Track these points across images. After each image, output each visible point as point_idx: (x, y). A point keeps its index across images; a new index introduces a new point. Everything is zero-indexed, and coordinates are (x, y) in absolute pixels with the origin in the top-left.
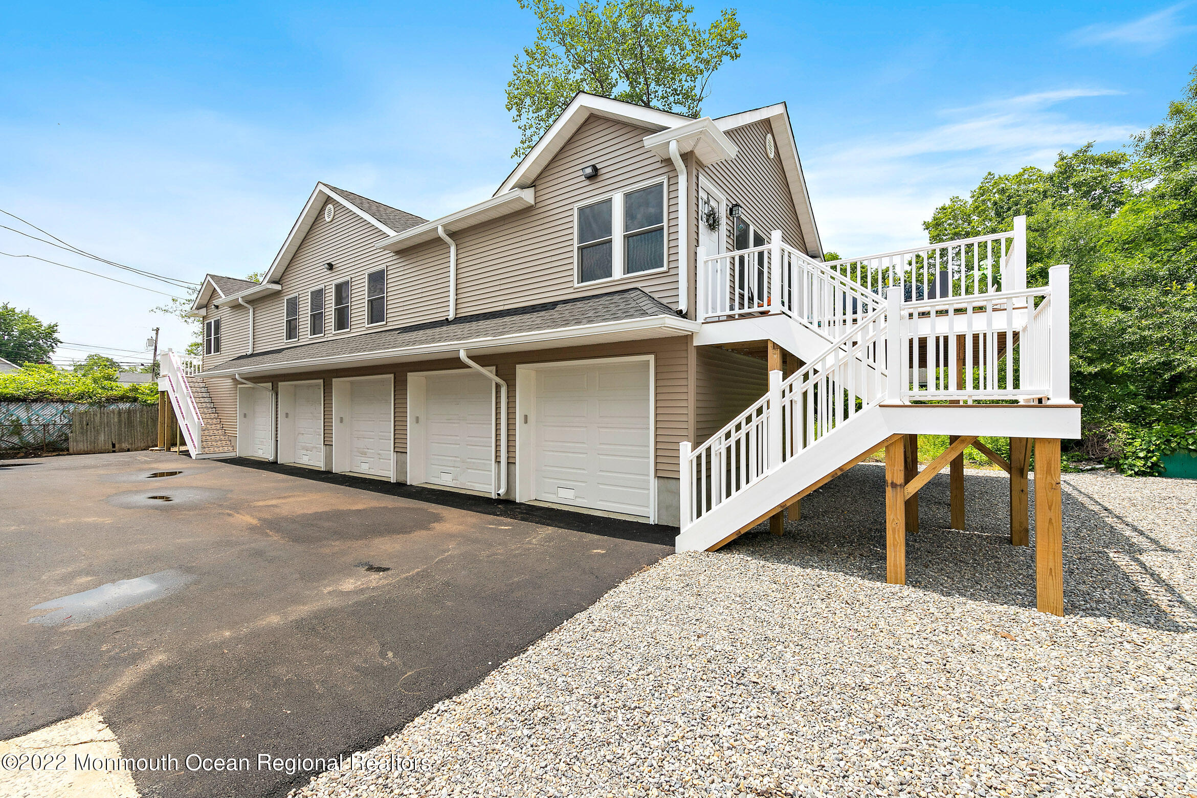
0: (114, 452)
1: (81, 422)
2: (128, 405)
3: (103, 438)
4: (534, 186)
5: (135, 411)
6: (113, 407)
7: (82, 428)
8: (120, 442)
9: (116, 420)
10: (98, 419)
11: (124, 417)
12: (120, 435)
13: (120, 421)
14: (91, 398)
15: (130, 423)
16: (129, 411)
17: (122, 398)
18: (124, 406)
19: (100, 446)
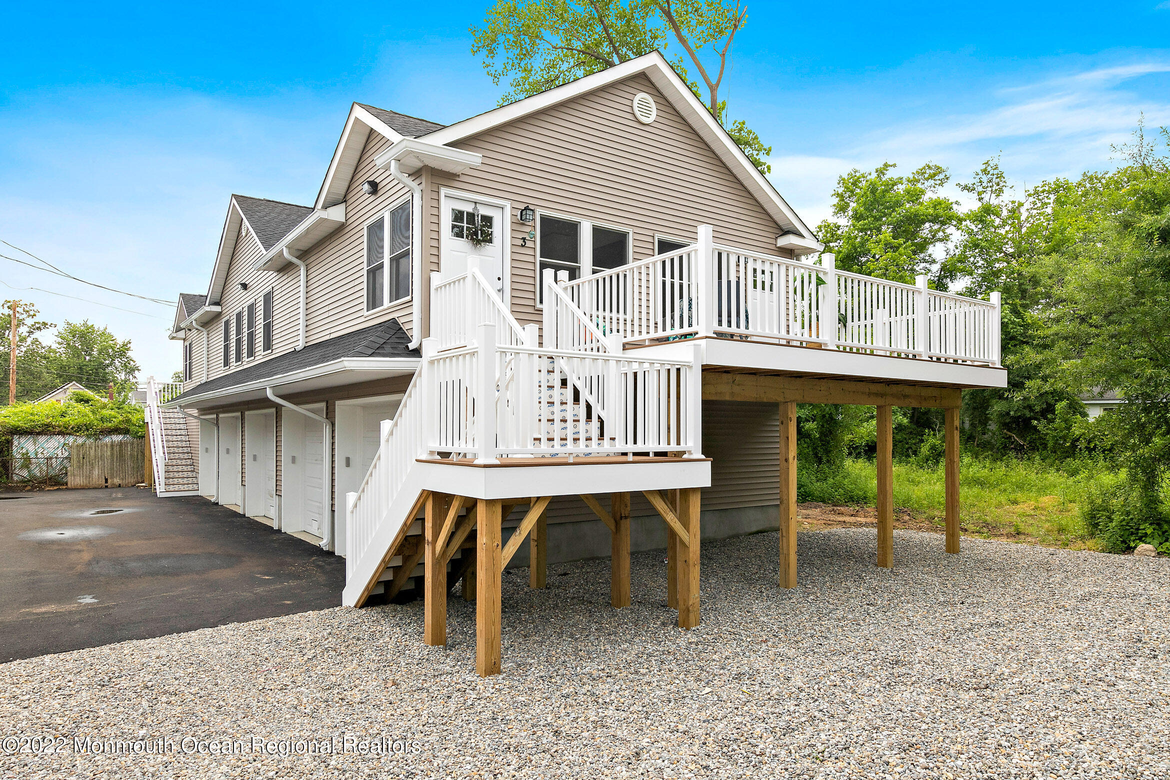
0: (106, 487)
1: (78, 455)
2: (120, 437)
3: (97, 472)
4: (345, 201)
5: (126, 444)
6: (107, 440)
7: (79, 462)
8: (112, 478)
9: (109, 453)
10: (92, 452)
11: (116, 449)
12: (112, 469)
13: (112, 454)
14: (88, 430)
15: (121, 457)
16: (121, 444)
17: (116, 431)
18: (117, 438)
19: (94, 480)
